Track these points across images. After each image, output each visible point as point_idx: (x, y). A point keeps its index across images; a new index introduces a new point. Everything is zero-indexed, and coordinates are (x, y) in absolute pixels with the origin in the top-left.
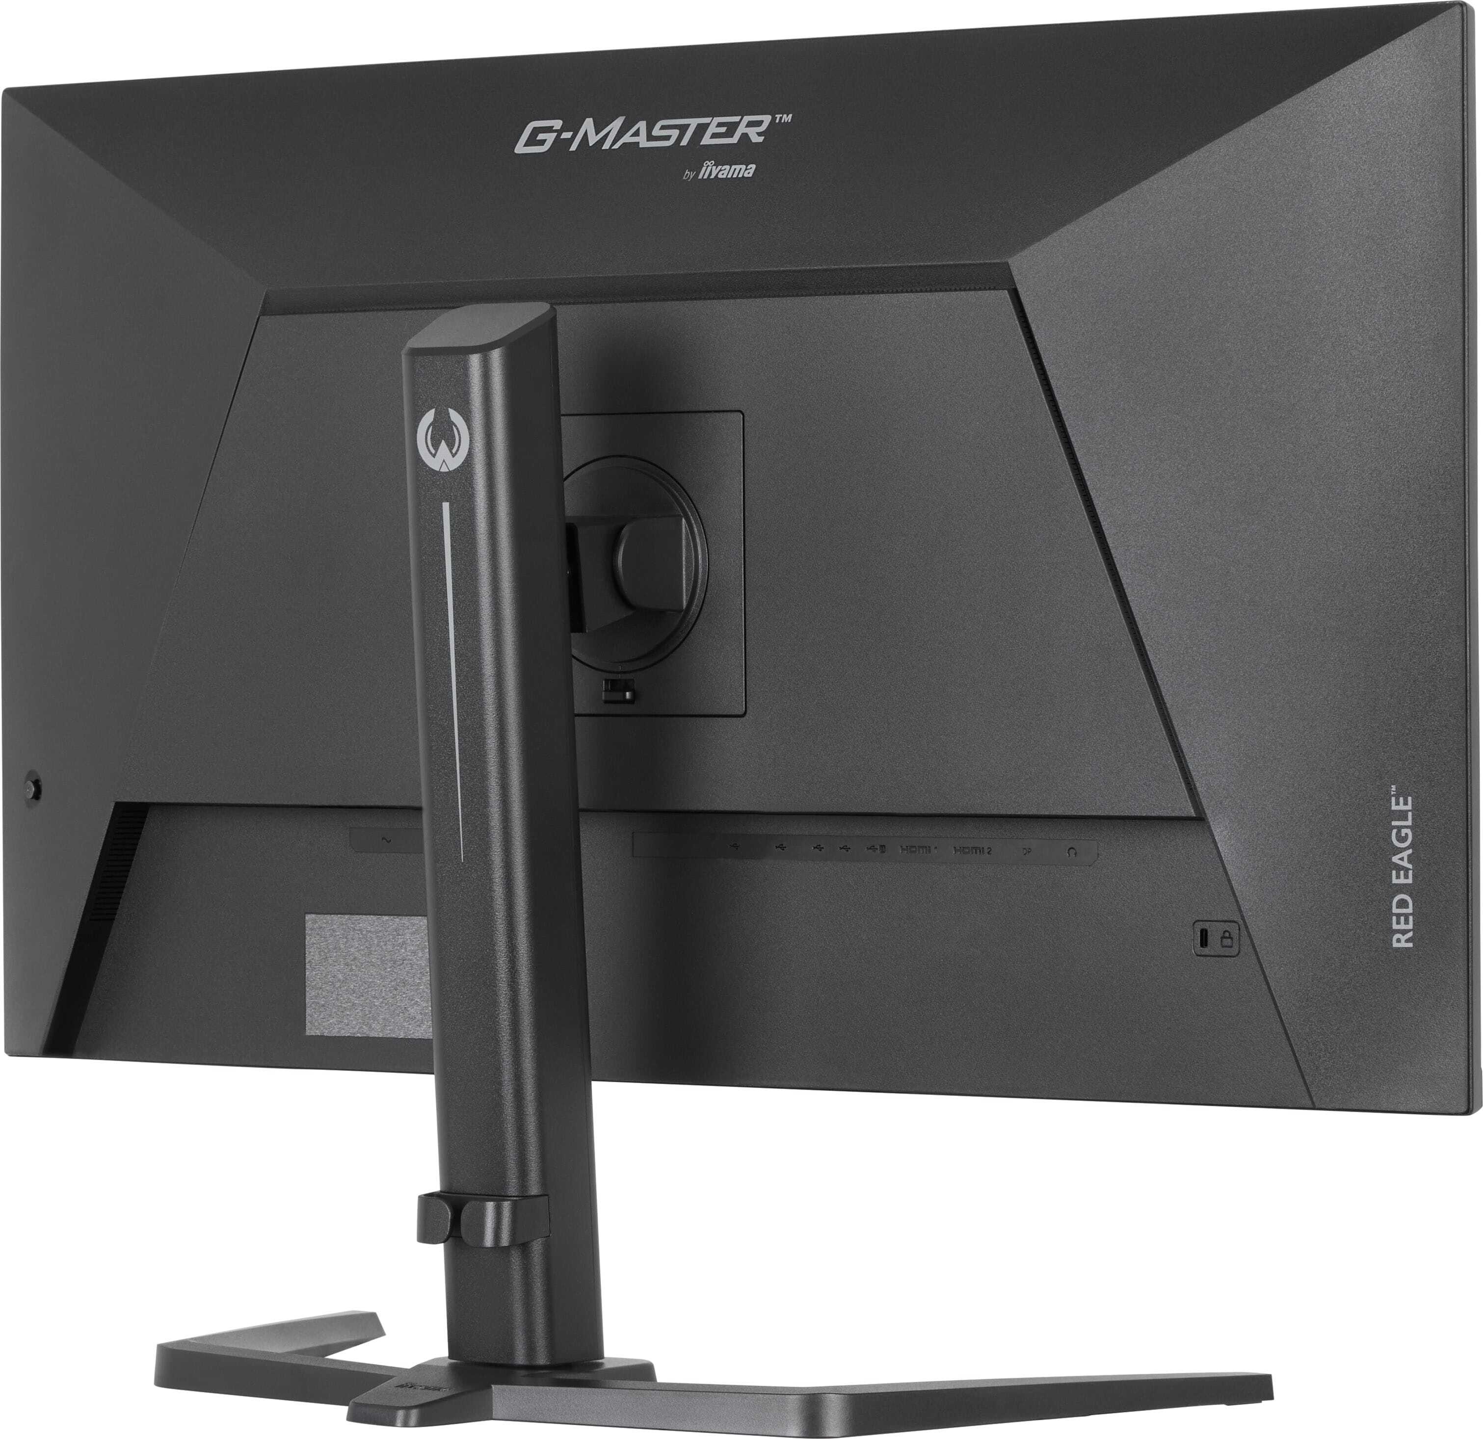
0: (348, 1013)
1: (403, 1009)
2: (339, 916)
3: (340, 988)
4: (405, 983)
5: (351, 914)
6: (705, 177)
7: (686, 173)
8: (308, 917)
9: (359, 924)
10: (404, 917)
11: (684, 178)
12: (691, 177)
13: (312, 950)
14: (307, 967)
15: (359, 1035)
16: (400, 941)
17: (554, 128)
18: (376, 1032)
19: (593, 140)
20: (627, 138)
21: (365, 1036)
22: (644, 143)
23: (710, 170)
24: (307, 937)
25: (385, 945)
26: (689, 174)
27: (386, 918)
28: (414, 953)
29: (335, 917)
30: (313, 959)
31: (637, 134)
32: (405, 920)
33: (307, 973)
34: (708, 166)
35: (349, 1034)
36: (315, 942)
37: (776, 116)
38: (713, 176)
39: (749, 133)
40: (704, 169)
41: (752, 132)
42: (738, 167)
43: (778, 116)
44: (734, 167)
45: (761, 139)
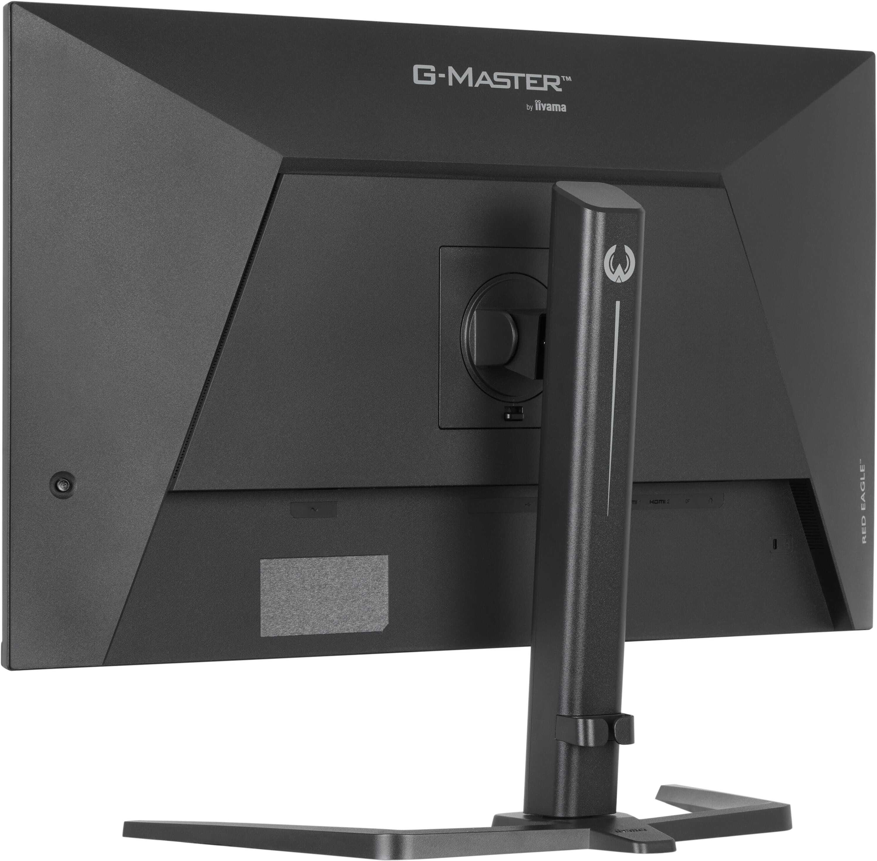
0: (289, 621)
1: (326, 615)
2: (283, 559)
3: (284, 605)
4: (327, 599)
5: (291, 558)
6: (540, 109)
7: (527, 106)
8: (262, 561)
9: (296, 563)
10: (326, 558)
11: (528, 109)
12: (532, 109)
13: (264, 582)
14: (261, 593)
15: (297, 635)
16: (324, 573)
18: (308, 631)
19: (461, 80)
20: (480, 82)
21: (300, 634)
23: (539, 106)
24: (261, 574)
25: (314, 576)
26: (529, 108)
27: (314, 559)
28: (333, 580)
29: (280, 560)
30: (265, 588)
31: (484, 79)
32: (327, 559)
33: (261, 597)
34: (538, 103)
35: (290, 634)
36: (267, 577)
37: (562, 77)
38: (544, 110)
39: (551, 85)
40: (536, 105)
41: (553, 85)
42: (556, 105)
43: (563, 77)
44: (553, 105)
45: (560, 90)
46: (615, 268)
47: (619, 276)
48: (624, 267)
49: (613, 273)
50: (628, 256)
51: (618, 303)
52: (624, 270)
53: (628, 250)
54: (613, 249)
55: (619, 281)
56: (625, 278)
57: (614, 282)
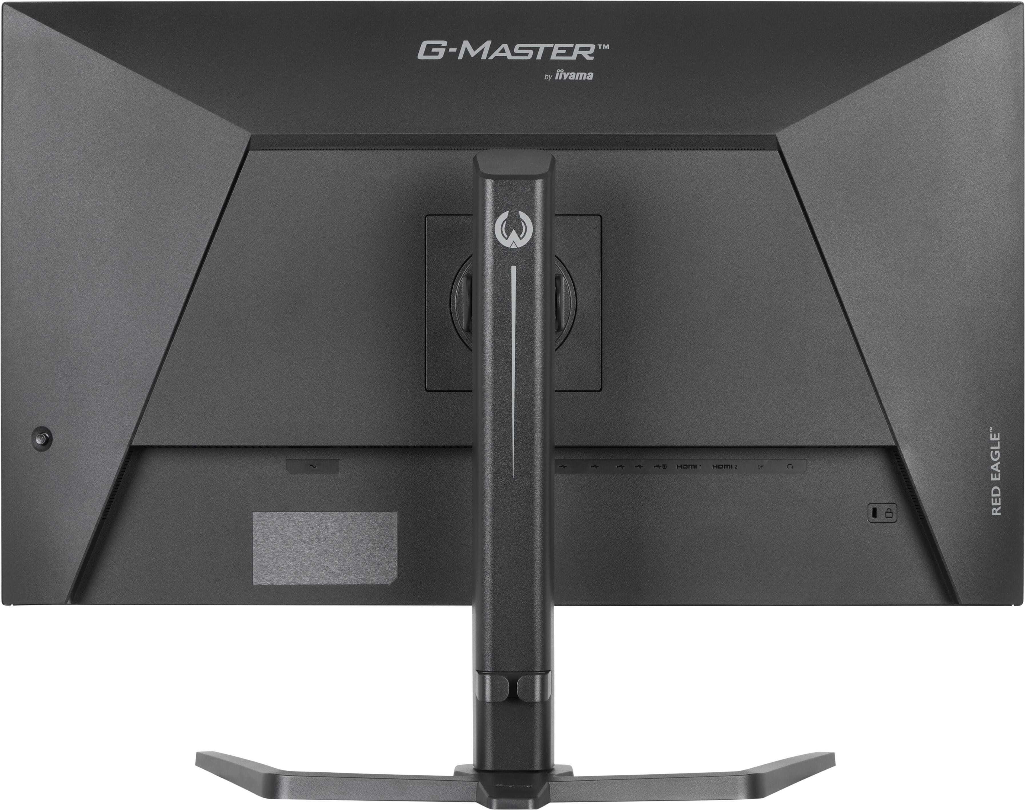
0: (285, 571)
1: (326, 567)
2: (277, 512)
3: (279, 556)
4: (326, 551)
5: (287, 511)
6: (560, 78)
7: (546, 76)
8: (254, 514)
9: (293, 517)
10: (326, 513)
11: (545, 79)
12: (550, 78)
13: (257, 534)
14: (254, 543)
15: (293, 584)
16: (323, 527)
17: (442, 46)
18: (305, 581)
19: (473, 53)
20: (497, 53)
21: (297, 584)
22: (510, 57)
23: (560, 75)
24: (254, 526)
25: (312, 529)
26: (548, 77)
27: (312, 513)
28: (334, 534)
29: (275, 513)
30: (258, 539)
31: (503, 51)
32: (327, 514)
33: (254, 548)
34: (560, 72)
35: (285, 584)
36: (260, 529)
37: (598, 45)
38: (565, 78)
39: (582, 54)
40: (557, 74)
41: (585, 54)
42: (581, 74)
43: (600, 45)
44: (578, 74)
45: (592, 58)
46: (508, 233)
47: (514, 242)
48: (519, 232)
49: (507, 239)
50: (523, 222)
51: (514, 269)
52: (519, 236)
53: (523, 215)
54: (505, 215)
55: (514, 247)
56: (521, 243)
57: (508, 248)
